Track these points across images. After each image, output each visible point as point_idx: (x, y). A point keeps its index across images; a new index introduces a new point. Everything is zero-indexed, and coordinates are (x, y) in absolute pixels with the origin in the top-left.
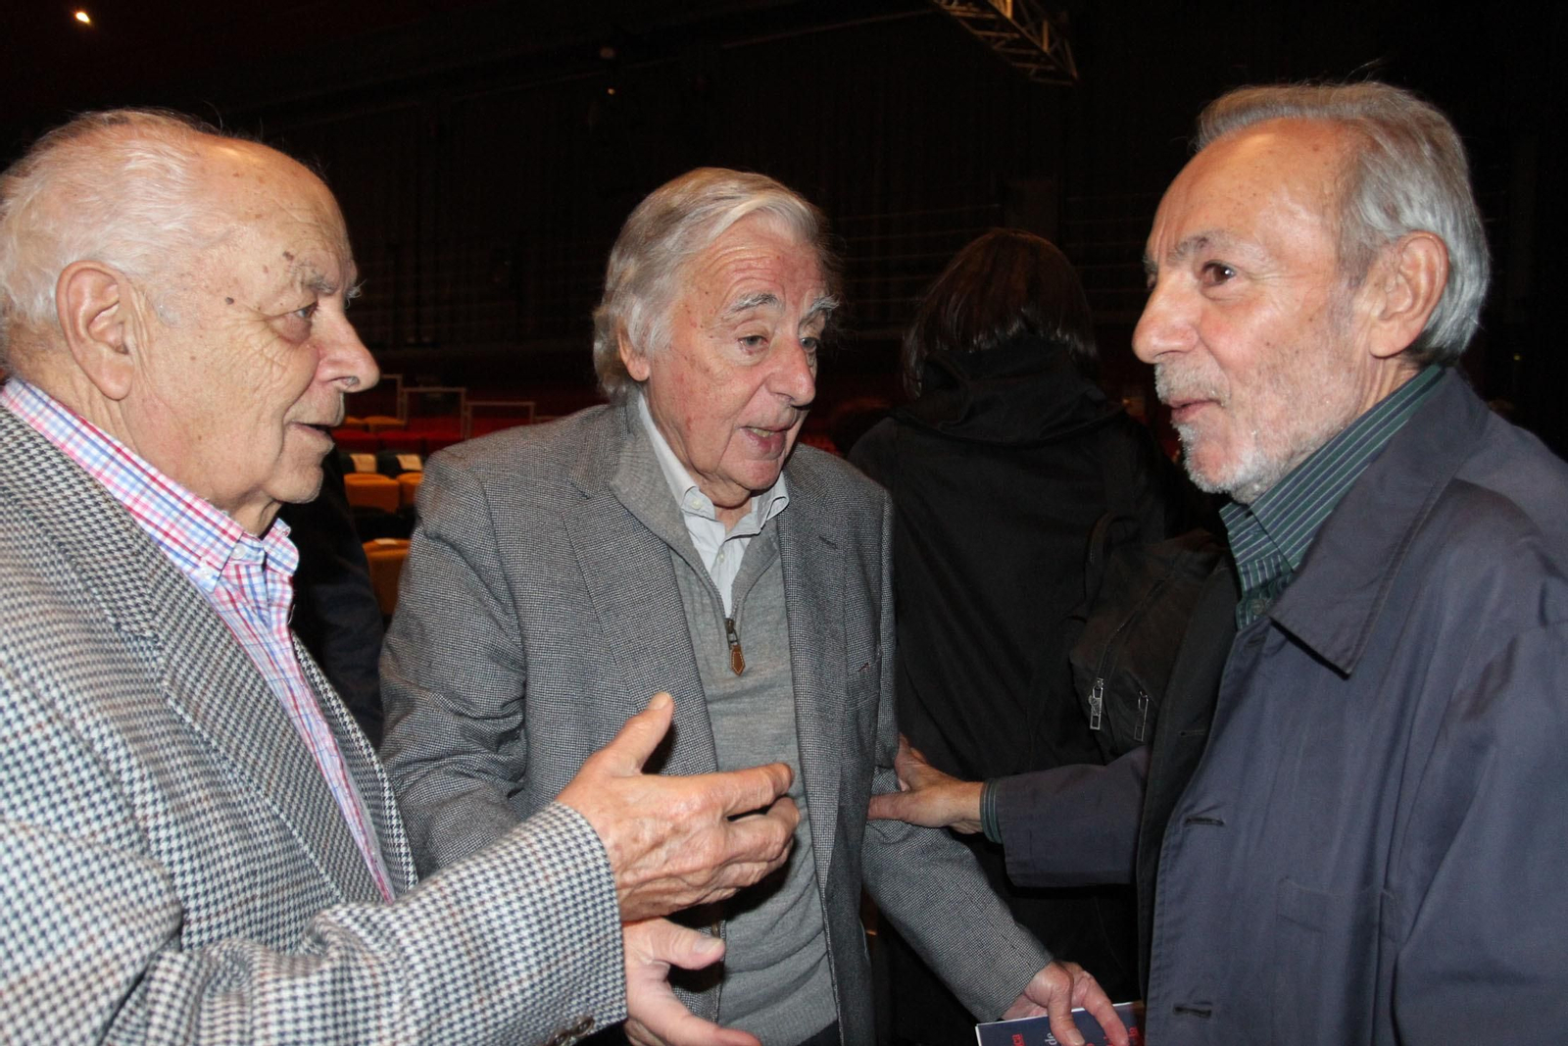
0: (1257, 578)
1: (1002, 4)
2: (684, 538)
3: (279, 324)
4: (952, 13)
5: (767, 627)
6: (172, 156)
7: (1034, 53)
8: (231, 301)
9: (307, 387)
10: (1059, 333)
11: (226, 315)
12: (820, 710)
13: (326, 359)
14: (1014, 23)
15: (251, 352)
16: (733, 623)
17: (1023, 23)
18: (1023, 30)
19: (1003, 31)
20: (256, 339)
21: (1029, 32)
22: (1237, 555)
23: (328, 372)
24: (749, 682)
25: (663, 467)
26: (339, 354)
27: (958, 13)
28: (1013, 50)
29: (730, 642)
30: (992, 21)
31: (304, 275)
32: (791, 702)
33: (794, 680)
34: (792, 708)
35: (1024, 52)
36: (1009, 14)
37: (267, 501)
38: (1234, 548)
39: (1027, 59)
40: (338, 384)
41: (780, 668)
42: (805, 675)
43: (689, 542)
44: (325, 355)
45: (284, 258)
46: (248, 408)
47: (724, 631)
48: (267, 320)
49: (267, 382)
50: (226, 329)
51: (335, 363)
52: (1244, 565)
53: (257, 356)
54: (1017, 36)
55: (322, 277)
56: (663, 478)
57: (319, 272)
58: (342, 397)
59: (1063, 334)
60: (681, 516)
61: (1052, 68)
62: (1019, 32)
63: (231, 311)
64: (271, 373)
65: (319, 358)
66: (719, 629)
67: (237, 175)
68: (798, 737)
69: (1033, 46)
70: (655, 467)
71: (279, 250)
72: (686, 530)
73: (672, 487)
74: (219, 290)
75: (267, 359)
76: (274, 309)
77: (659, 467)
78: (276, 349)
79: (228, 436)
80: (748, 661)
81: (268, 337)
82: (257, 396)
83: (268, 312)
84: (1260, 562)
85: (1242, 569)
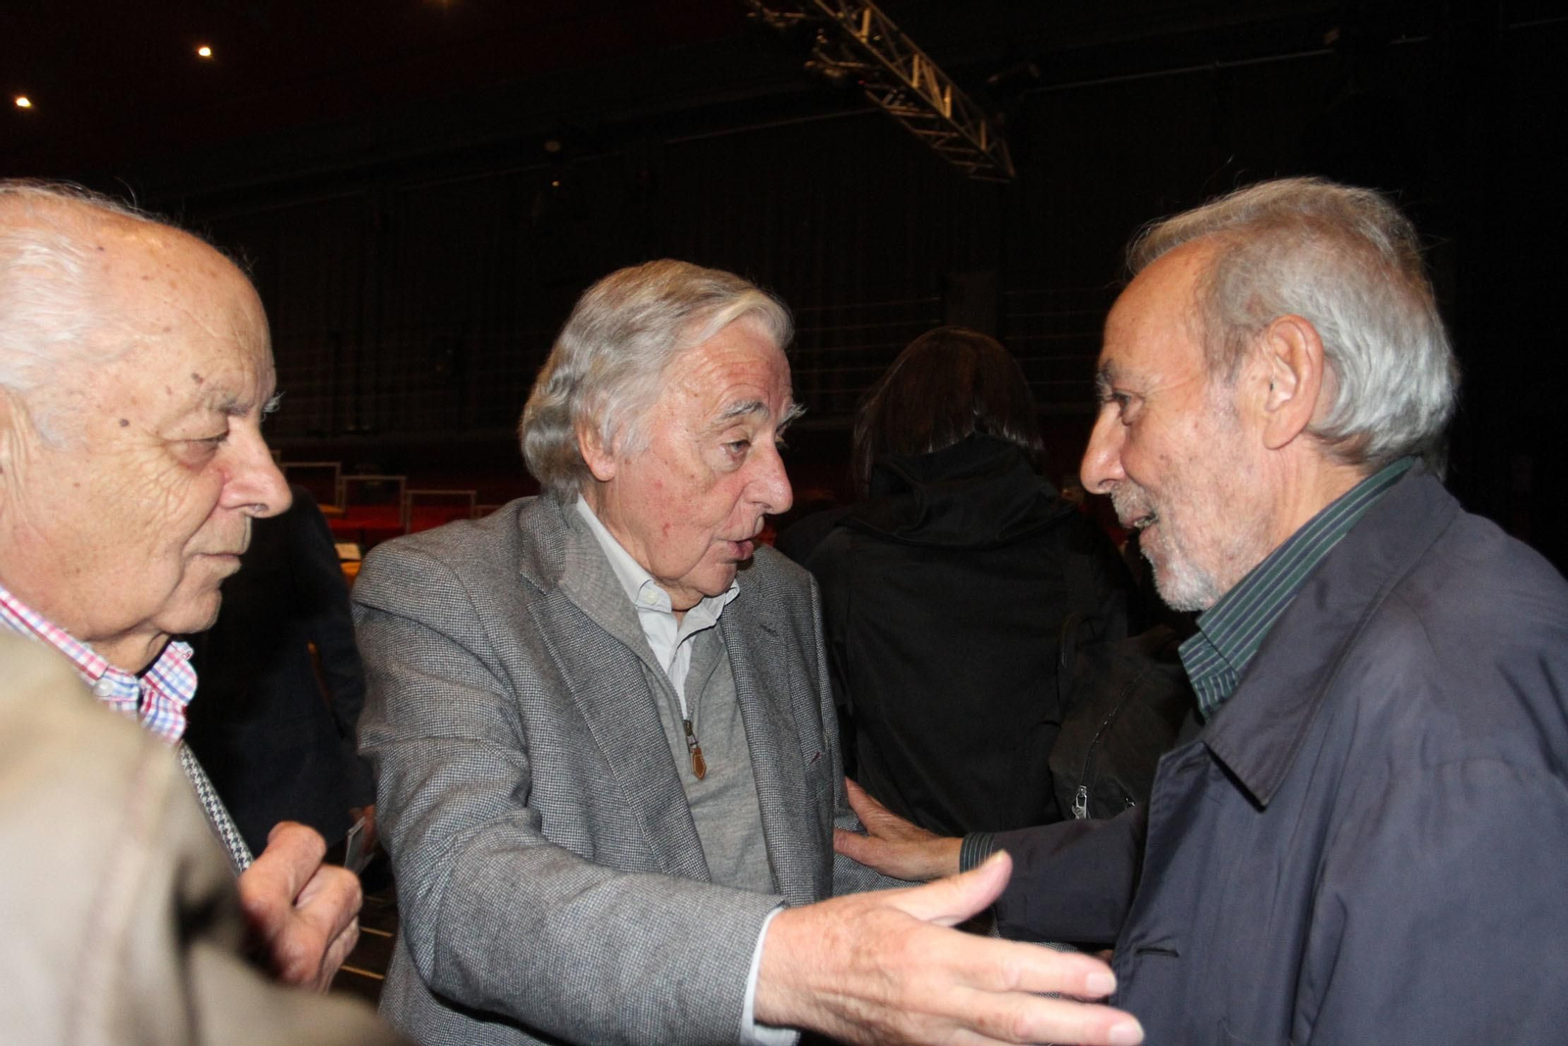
0: (1212, 696)
1: (941, 105)
2: (640, 638)
3: (180, 449)
4: (893, 113)
5: (722, 725)
6: (72, 253)
7: (972, 151)
8: (125, 423)
9: (209, 515)
10: (1006, 433)
11: (118, 438)
12: (785, 804)
13: (231, 483)
14: (953, 122)
15: (144, 480)
16: (691, 724)
17: (961, 122)
18: (962, 129)
19: (942, 130)
20: (152, 463)
21: (968, 131)
22: (1191, 672)
23: (232, 497)
24: (711, 784)
25: (611, 561)
26: (249, 477)
27: (899, 113)
28: (951, 149)
29: (690, 745)
30: (932, 121)
31: (213, 400)
32: (755, 800)
33: (755, 775)
34: (756, 806)
35: (962, 150)
36: (948, 114)
37: (155, 633)
38: (1186, 664)
39: (965, 157)
40: (247, 509)
41: (741, 765)
42: (767, 771)
43: (644, 642)
44: (231, 479)
45: (192, 381)
46: (137, 542)
47: (682, 733)
48: (165, 444)
49: (161, 514)
50: (119, 453)
51: (244, 488)
52: (1199, 682)
53: (151, 486)
54: (955, 135)
55: (234, 401)
56: (613, 574)
57: (231, 395)
58: (248, 521)
59: (1011, 433)
60: (635, 613)
61: (990, 166)
62: (957, 131)
63: (125, 433)
64: (166, 504)
65: (224, 482)
66: (677, 732)
67: (145, 278)
68: (765, 836)
69: (970, 145)
70: (603, 562)
71: (188, 369)
72: (640, 627)
73: (623, 583)
74: (112, 411)
75: (163, 489)
76: (174, 433)
77: (607, 562)
78: (174, 475)
79: (112, 571)
80: (709, 763)
81: (165, 464)
82: (149, 530)
83: (168, 435)
84: (1215, 679)
85: (1196, 686)
